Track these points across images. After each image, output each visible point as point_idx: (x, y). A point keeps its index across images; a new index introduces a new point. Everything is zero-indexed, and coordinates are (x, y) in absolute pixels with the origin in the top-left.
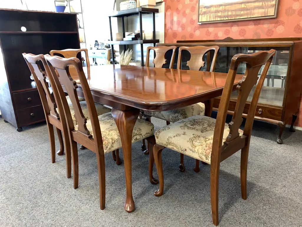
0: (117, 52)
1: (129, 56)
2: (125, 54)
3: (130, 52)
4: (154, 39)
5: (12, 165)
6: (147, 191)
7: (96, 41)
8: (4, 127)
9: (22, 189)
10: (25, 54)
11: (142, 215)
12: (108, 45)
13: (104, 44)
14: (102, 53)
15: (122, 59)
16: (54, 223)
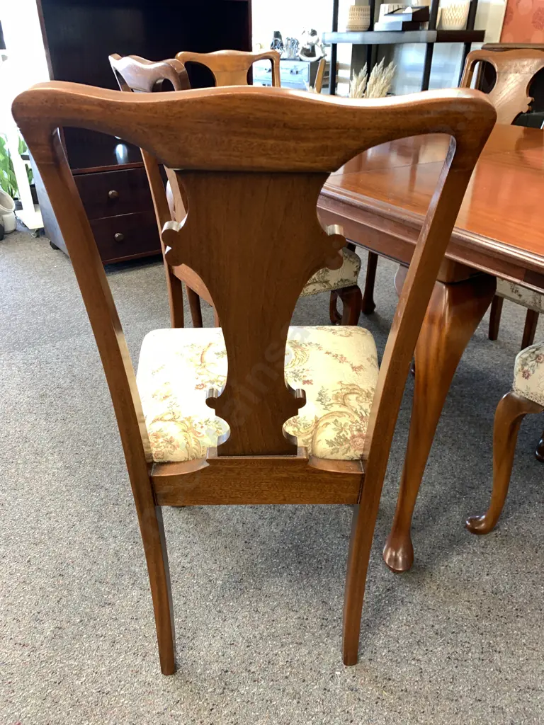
0: (344, 67)
1: (382, 81)
2: (372, 74)
3: (387, 70)
4: (469, 30)
5: (76, 371)
6: (441, 509)
7: (277, 35)
8: (50, 262)
9: (103, 447)
10: (118, 59)
11: (435, 588)
12: (308, 47)
13: (298, 43)
14: (292, 71)
15: (359, 90)
16: (189, 565)
